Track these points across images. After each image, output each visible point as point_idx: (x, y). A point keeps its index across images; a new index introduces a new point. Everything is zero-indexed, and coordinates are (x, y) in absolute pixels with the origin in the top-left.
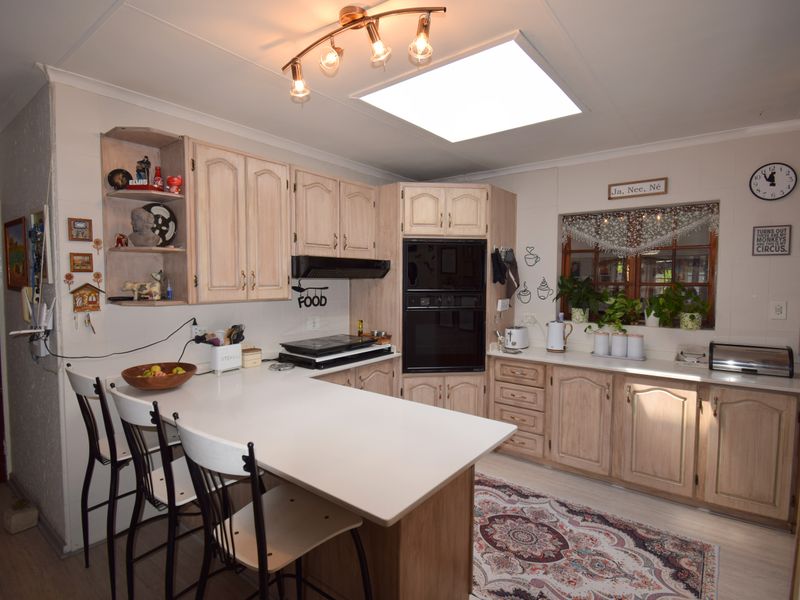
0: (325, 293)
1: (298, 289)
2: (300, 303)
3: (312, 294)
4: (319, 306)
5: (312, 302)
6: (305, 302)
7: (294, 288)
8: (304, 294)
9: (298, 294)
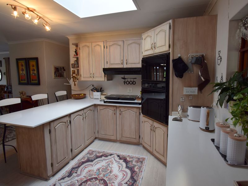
0: (135, 80)
1: (124, 78)
2: (124, 83)
3: (129, 80)
4: (132, 85)
5: (129, 83)
6: (126, 83)
7: (122, 78)
8: (126, 80)
9: (124, 80)
